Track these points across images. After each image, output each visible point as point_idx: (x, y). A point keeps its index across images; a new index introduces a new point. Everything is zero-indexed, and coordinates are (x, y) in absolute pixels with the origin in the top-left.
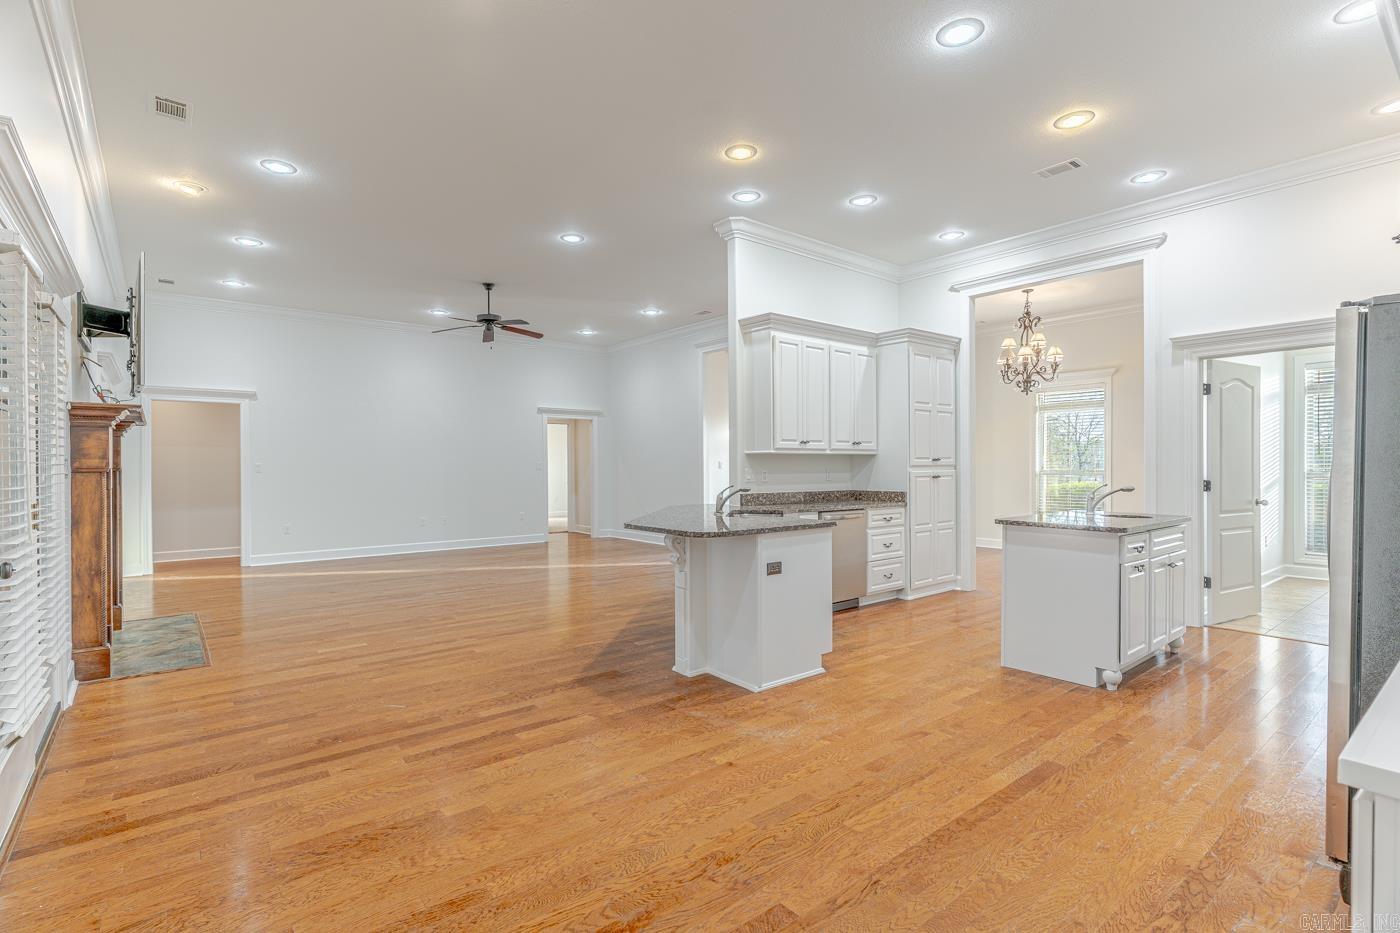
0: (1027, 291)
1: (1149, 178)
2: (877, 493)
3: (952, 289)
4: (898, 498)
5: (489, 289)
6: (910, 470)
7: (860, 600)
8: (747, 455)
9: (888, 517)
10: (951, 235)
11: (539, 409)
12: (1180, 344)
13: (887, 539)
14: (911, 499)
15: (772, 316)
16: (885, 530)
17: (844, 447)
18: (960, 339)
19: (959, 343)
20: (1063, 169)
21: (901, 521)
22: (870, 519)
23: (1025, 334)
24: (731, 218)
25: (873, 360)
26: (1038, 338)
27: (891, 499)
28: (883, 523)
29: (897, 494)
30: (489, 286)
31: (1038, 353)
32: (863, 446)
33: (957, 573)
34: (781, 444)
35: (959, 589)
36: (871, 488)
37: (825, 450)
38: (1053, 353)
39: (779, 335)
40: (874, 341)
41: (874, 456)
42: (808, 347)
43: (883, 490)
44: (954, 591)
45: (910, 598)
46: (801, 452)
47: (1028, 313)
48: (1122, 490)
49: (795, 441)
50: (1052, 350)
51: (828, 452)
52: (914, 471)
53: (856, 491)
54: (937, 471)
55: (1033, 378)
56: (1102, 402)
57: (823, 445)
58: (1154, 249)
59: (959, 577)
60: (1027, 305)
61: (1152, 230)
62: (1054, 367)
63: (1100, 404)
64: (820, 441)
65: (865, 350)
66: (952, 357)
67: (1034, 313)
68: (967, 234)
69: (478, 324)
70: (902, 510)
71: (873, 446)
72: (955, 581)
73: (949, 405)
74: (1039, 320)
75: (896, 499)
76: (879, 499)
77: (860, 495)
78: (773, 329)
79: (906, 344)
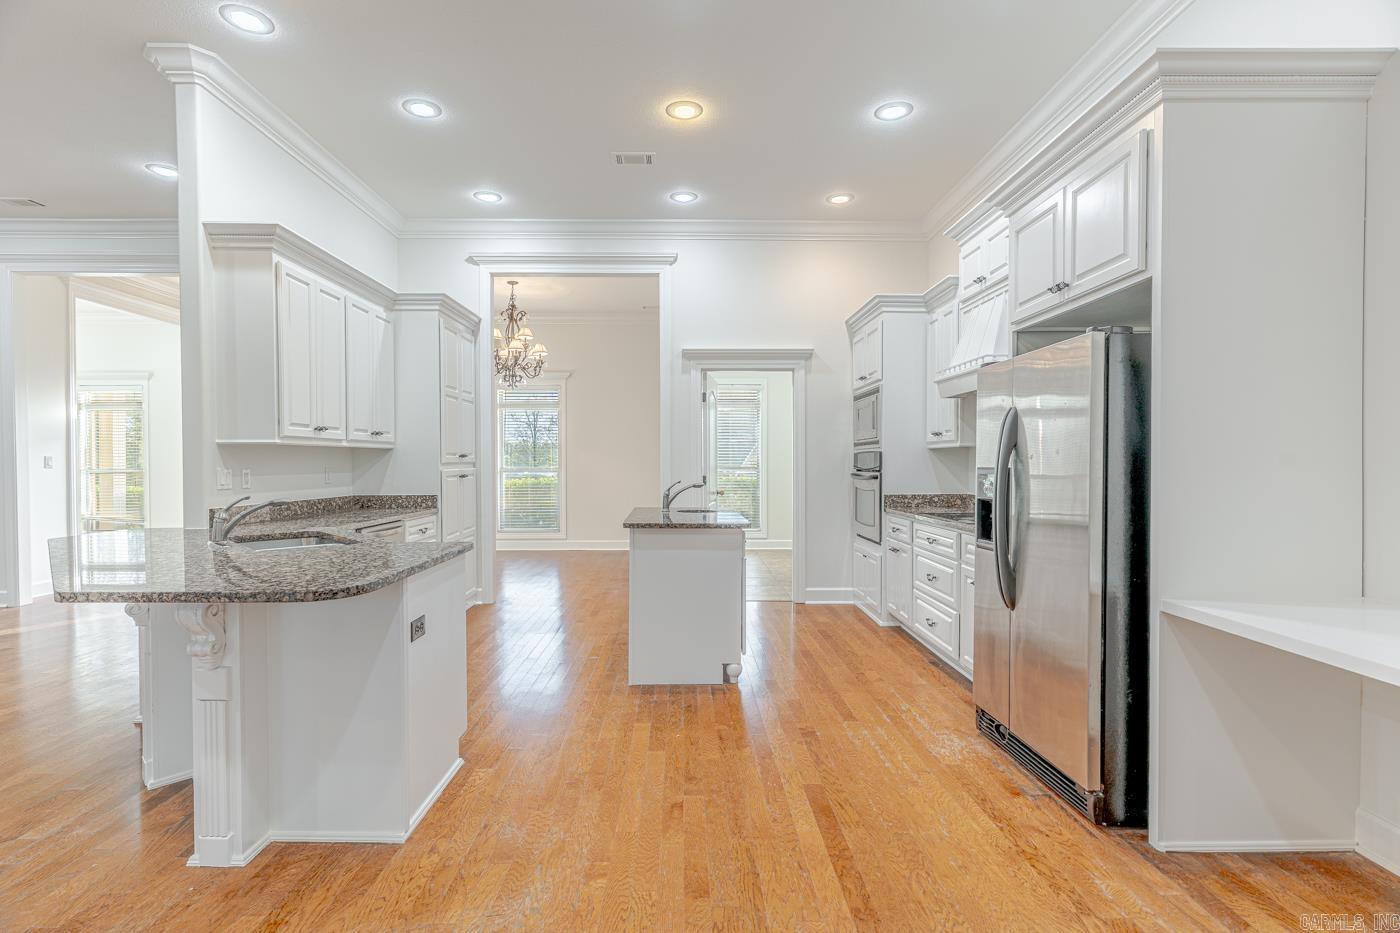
0: (512, 283)
1: (684, 198)
2: (395, 498)
3: (470, 260)
4: (427, 504)
6: (441, 468)
8: (219, 445)
9: (423, 528)
10: (488, 197)
12: (689, 355)
14: (446, 505)
15: (278, 231)
17: (360, 438)
18: (480, 320)
19: (480, 324)
20: (636, 160)
22: (407, 534)
23: (511, 327)
24: (191, 46)
25: (390, 326)
26: (524, 333)
27: (417, 506)
29: (425, 498)
31: (526, 347)
32: (381, 437)
33: (478, 585)
34: (289, 430)
35: (480, 603)
37: (340, 440)
38: (537, 351)
39: (287, 265)
40: (392, 301)
41: (392, 449)
42: (321, 291)
43: (404, 494)
46: (314, 443)
47: (513, 306)
48: (694, 486)
49: (307, 426)
50: (538, 347)
51: (345, 444)
52: (445, 470)
53: (361, 497)
54: (464, 469)
55: (518, 373)
56: (558, 403)
57: (340, 434)
58: (668, 266)
59: (480, 590)
60: (513, 297)
61: (667, 248)
62: (540, 363)
63: (556, 404)
64: (337, 429)
65: (380, 311)
66: (473, 338)
67: (520, 306)
68: (505, 200)
70: (434, 518)
71: (390, 437)
72: (476, 595)
73: (470, 393)
74: (523, 314)
75: (424, 505)
76: (399, 506)
77: (369, 501)
78: (277, 251)
79: (437, 313)
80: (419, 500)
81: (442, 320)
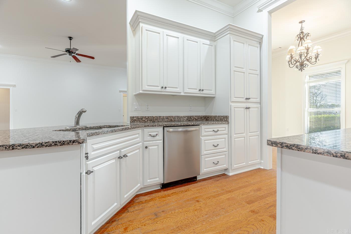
0: (302, 22)
2: (215, 117)
4: (224, 119)
5: (71, 40)
6: (231, 104)
7: (198, 177)
8: (135, 96)
9: (216, 130)
11: (120, 91)
13: (215, 142)
14: (232, 120)
16: (213, 137)
17: (195, 92)
18: (263, 36)
19: (262, 38)
21: (226, 132)
23: (301, 42)
25: (213, 47)
26: (307, 43)
27: (221, 120)
28: (213, 133)
29: (224, 117)
30: (70, 38)
31: (308, 49)
32: (205, 92)
33: (261, 160)
34: (147, 88)
35: (262, 168)
36: (213, 114)
37: (180, 93)
38: (316, 49)
39: (146, 26)
40: (213, 38)
41: (214, 97)
42: (168, 35)
43: (217, 115)
44: (259, 169)
45: (231, 174)
47: (302, 32)
49: (158, 86)
50: (315, 47)
51: (182, 94)
52: (233, 104)
54: (248, 105)
55: (305, 63)
59: (262, 161)
60: (302, 29)
64: (177, 88)
65: (208, 42)
66: (259, 46)
67: (305, 32)
69: (66, 53)
70: (226, 126)
71: (213, 92)
72: (260, 163)
73: (257, 71)
74: (308, 35)
75: (223, 120)
76: (216, 120)
77: (208, 118)
78: (142, 22)
79: (229, 35)
80: (222, 118)
81: (231, 37)
